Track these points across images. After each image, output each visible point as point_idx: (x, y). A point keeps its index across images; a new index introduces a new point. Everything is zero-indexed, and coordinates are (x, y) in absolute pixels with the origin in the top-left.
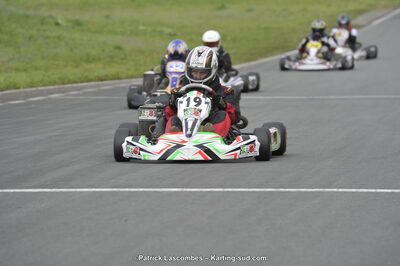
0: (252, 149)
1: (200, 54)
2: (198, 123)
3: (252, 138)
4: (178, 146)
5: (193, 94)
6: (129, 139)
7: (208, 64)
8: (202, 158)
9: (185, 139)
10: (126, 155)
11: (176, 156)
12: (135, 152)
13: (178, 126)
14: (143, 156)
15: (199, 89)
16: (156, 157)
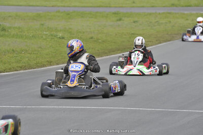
0: (156, 71)
1: (139, 40)
2: (138, 62)
3: (157, 67)
4: (131, 70)
5: (137, 52)
6: (115, 67)
7: (142, 43)
8: (139, 74)
9: (133, 67)
10: (113, 72)
11: (130, 73)
12: (117, 71)
13: (131, 63)
14: (119, 73)
15: (139, 51)
16: (124, 73)
